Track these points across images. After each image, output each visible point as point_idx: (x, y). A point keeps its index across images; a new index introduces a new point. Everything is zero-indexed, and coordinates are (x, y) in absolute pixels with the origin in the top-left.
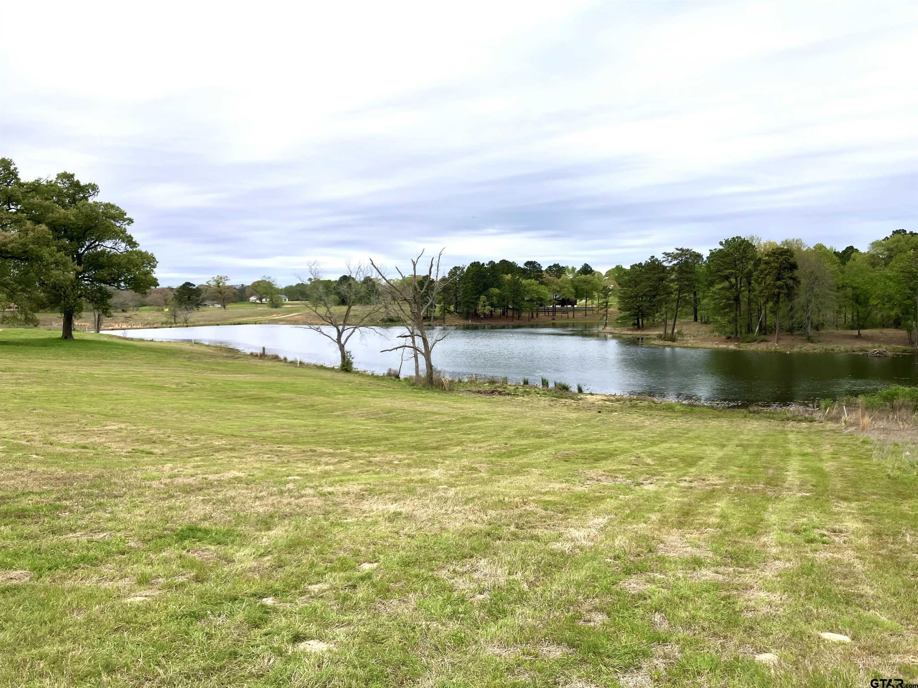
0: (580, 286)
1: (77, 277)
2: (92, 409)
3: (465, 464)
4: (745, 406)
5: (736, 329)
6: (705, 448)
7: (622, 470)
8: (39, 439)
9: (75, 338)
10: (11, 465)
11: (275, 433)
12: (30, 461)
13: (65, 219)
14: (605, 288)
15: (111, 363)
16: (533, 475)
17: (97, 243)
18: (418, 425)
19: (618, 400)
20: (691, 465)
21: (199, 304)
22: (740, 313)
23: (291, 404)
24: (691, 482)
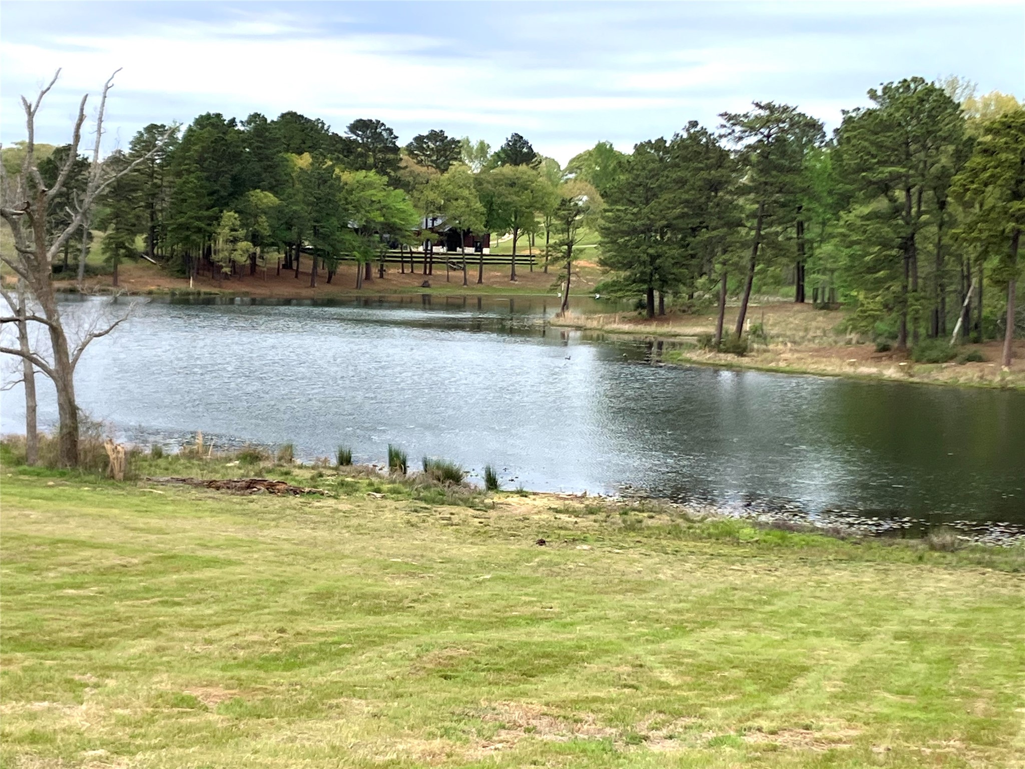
0: (500, 195)
3: (163, 687)
4: (920, 532)
5: (904, 325)
6: (814, 641)
7: (595, 700)
14: (564, 202)
16: (354, 718)
18: (29, 578)
19: (591, 511)
20: (778, 686)
22: (915, 283)
24: (773, 733)
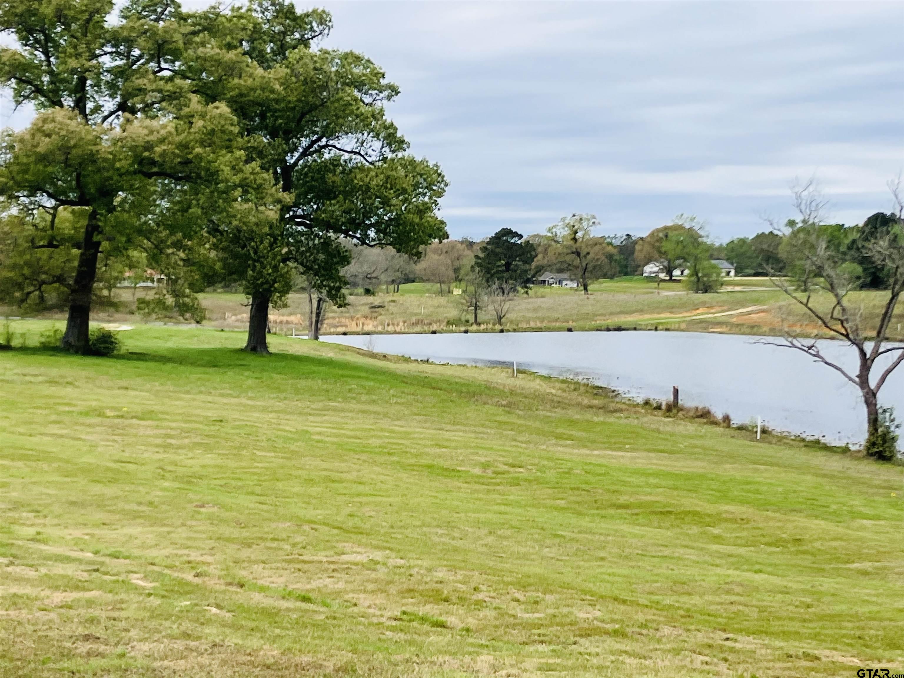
1: (282, 219)
2: (311, 513)
8: (217, 572)
9: (271, 350)
10: (175, 626)
11: (711, 603)
12: (208, 622)
13: (263, 89)
15: (343, 410)
17: (324, 140)
21: (528, 281)
23: (745, 534)
